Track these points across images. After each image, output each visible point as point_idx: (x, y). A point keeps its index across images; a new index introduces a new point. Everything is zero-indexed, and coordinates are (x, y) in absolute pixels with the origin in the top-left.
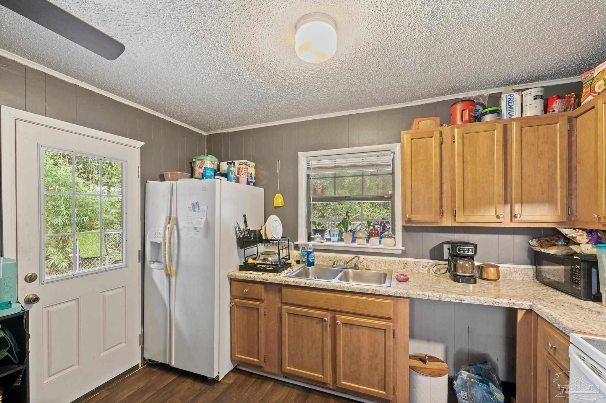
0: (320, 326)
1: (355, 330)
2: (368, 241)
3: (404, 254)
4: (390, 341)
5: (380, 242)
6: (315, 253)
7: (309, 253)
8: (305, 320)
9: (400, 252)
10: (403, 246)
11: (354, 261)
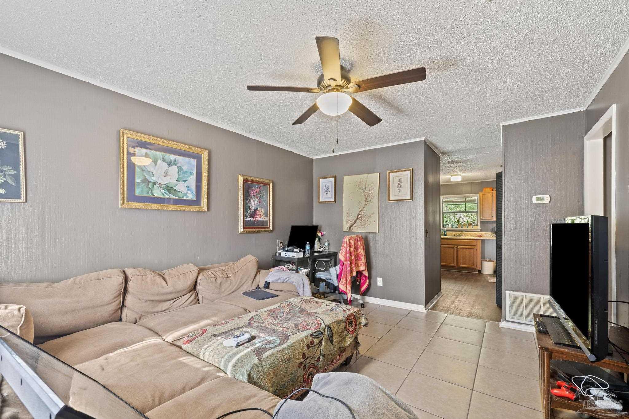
0: (452, 250)
1: (464, 250)
2: (468, 227)
3: (481, 231)
4: (475, 252)
5: (472, 228)
6: (447, 232)
7: (445, 231)
8: (448, 249)
9: (480, 230)
10: (481, 228)
11: (462, 234)
